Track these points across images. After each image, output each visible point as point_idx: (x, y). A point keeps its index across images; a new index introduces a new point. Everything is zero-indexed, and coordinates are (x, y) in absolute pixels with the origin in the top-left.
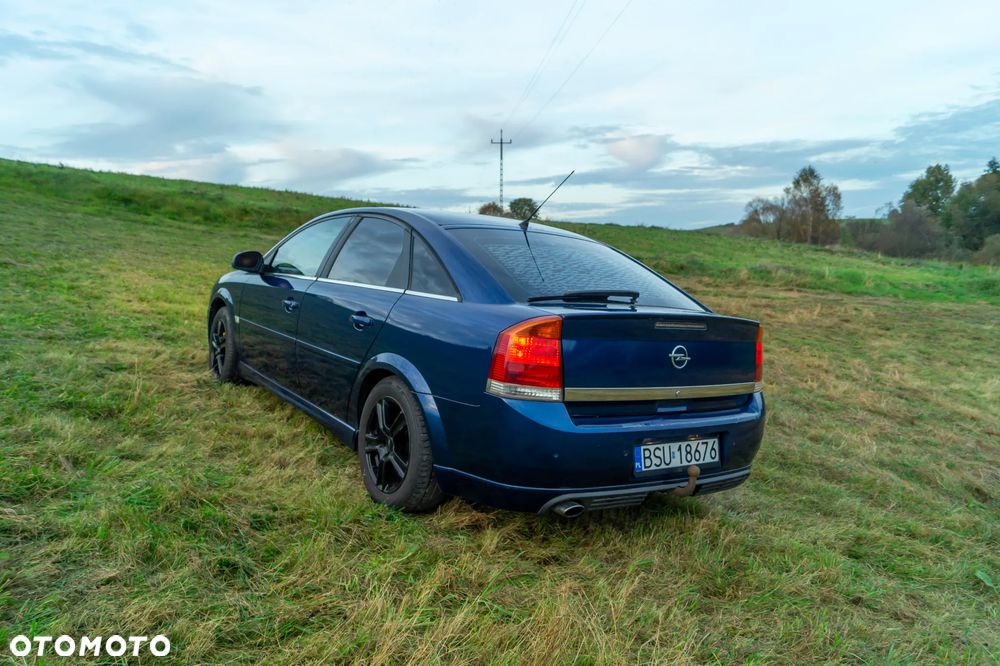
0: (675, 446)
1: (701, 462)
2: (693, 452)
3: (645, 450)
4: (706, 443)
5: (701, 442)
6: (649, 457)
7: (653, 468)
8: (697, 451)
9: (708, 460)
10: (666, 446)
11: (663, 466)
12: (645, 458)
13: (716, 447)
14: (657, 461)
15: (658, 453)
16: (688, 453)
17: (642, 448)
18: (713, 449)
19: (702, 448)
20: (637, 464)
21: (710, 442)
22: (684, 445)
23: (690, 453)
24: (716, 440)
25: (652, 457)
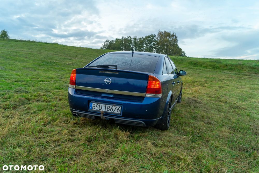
0: (104, 105)
1: (113, 112)
2: (110, 109)
3: (93, 104)
4: (116, 107)
5: (114, 106)
6: (94, 106)
7: (95, 109)
8: (111, 108)
9: (116, 112)
10: (101, 105)
11: (98, 110)
12: (93, 106)
13: (120, 109)
14: (97, 108)
15: (97, 106)
16: (108, 108)
17: (93, 103)
18: (118, 109)
19: (114, 108)
20: (90, 107)
21: (118, 107)
22: (107, 106)
23: (109, 108)
24: (120, 107)
25: (95, 106)
